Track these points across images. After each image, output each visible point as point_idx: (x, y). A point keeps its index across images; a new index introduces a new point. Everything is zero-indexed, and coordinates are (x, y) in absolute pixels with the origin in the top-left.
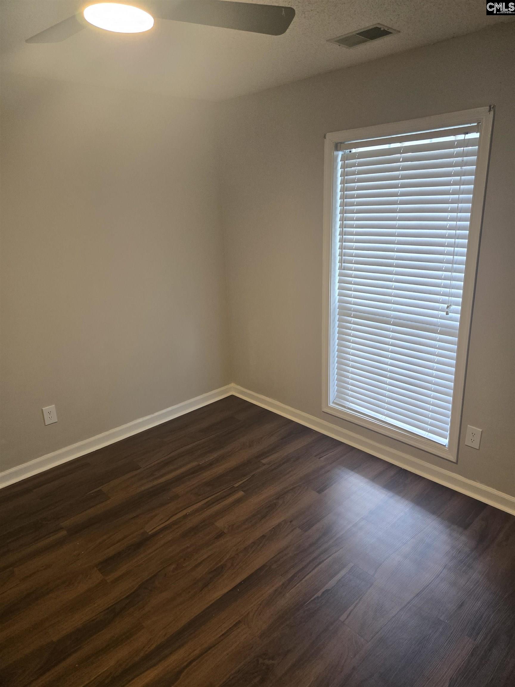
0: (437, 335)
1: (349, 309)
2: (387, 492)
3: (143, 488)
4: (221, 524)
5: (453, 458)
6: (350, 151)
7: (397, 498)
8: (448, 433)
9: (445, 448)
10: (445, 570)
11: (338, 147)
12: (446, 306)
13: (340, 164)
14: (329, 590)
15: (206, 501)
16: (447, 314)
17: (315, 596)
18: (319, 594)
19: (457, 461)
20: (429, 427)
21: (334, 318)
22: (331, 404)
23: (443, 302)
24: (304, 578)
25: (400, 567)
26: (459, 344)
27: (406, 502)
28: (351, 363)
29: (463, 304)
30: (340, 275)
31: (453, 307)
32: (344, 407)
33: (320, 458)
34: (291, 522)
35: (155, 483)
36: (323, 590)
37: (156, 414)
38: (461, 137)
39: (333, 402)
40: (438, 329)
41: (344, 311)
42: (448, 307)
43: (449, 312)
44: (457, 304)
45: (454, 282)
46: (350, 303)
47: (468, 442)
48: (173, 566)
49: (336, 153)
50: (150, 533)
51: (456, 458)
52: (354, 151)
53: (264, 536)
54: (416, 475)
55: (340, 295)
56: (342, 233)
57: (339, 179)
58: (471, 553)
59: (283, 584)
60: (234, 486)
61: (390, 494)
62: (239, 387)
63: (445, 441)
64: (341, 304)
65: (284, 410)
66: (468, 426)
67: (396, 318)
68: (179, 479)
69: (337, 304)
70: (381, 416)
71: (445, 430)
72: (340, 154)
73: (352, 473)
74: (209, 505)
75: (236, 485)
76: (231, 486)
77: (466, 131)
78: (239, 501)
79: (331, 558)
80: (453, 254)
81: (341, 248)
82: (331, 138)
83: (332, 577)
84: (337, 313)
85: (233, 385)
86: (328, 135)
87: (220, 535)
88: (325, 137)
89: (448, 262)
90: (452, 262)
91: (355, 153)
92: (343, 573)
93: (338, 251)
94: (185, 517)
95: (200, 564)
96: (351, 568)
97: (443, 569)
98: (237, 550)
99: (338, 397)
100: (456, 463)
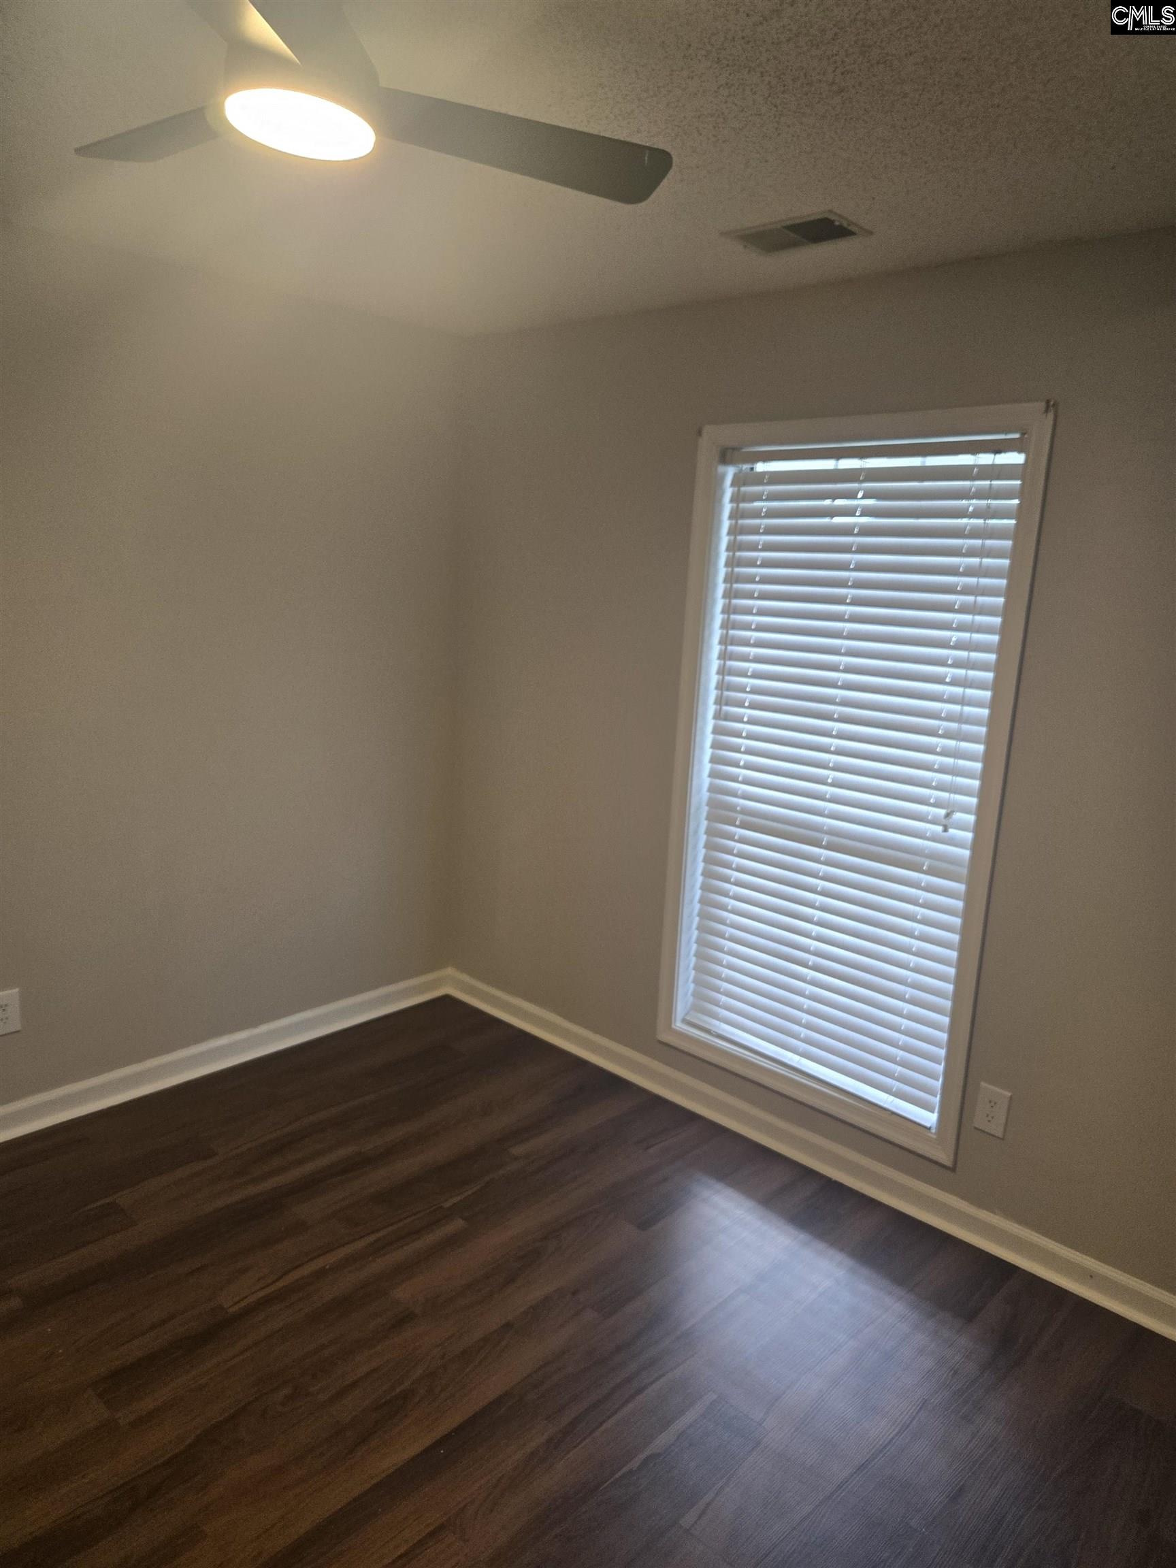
0: (922, 876)
1: (732, 808)
2: (797, 1232)
3: (219, 1203)
4: (404, 1293)
5: (945, 1157)
6: (752, 469)
7: (821, 1246)
8: (937, 1100)
9: (929, 1135)
10: (922, 1412)
11: (726, 456)
12: (943, 812)
13: (728, 492)
14: (659, 1455)
15: (375, 1239)
16: (945, 830)
17: (625, 1470)
18: (634, 1464)
19: (955, 1162)
20: (896, 1085)
21: (698, 826)
22: (679, 1025)
23: (937, 805)
24: (598, 1427)
25: (823, 1403)
26: (969, 899)
27: (839, 1257)
28: (730, 931)
29: (980, 811)
30: (717, 731)
31: (958, 816)
32: (708, 1031)
33: (648, 1148)
34: (574, 1293)
35: (252, 1190)
36: (642, 1456)
37: (263, 1028)
38: (985, 459)
39: (684, 1021)
40: (923, 865)
41: (721, 812)
42: (948, 815)
43: (949, 826)
44: (965, 810)
45: (961, 762)
46: (734, 794)
47: (979, 1122)
48: (286, 1391)
49: (721, 469)
50: (231, 1310)
51: (952, 1157)
52: (760, 467)
53: (508, 1326)
54: (863, 1196)
55: (713, 774)
56: (725, 641)
57: (726, 524)
58: (982, 1373)
59: (550, 1440)
60: (441, 1207)
61: (803, 1236)
62: (465, 978)
63: (929, 1118)
64: (714, 795)
65: (566, 1034)
66: (983, 1084)
67: (832, 832)
68: (308, 1187)
69: (705, 795)
70: (790, 1055)
71: (931, 1092)
72: (730, 472)
73: (719, 1186)
74: (378, 1249)
75: (447, 1205)
76: (434, 1205)
77: (997, 448)
78: (452, 1242)
79: (662, 1380)
80: (963, 701)
81: (722, 671)
82: (714, 435)
83: (666, 1424)
84: (704, 814)
85: (450, 971)
86: (708, 430)
87: (404, 1319)
88: (700, 433)
89: (950, 718)
90: (960, 719)
91: (764, 473)
92: (690, 1416)
93: (714, 679)
94: (321, 1274)
95: (354, 1385)
96: (711, 1403)
97: (919, 1411)
98: (443, 1357)
99: (696, 1008)
100: (953, 1169)
